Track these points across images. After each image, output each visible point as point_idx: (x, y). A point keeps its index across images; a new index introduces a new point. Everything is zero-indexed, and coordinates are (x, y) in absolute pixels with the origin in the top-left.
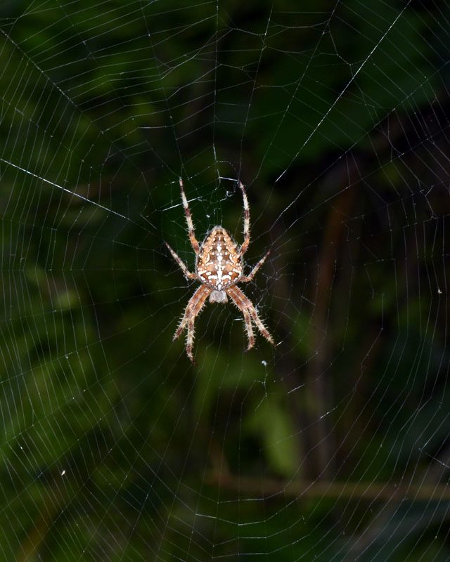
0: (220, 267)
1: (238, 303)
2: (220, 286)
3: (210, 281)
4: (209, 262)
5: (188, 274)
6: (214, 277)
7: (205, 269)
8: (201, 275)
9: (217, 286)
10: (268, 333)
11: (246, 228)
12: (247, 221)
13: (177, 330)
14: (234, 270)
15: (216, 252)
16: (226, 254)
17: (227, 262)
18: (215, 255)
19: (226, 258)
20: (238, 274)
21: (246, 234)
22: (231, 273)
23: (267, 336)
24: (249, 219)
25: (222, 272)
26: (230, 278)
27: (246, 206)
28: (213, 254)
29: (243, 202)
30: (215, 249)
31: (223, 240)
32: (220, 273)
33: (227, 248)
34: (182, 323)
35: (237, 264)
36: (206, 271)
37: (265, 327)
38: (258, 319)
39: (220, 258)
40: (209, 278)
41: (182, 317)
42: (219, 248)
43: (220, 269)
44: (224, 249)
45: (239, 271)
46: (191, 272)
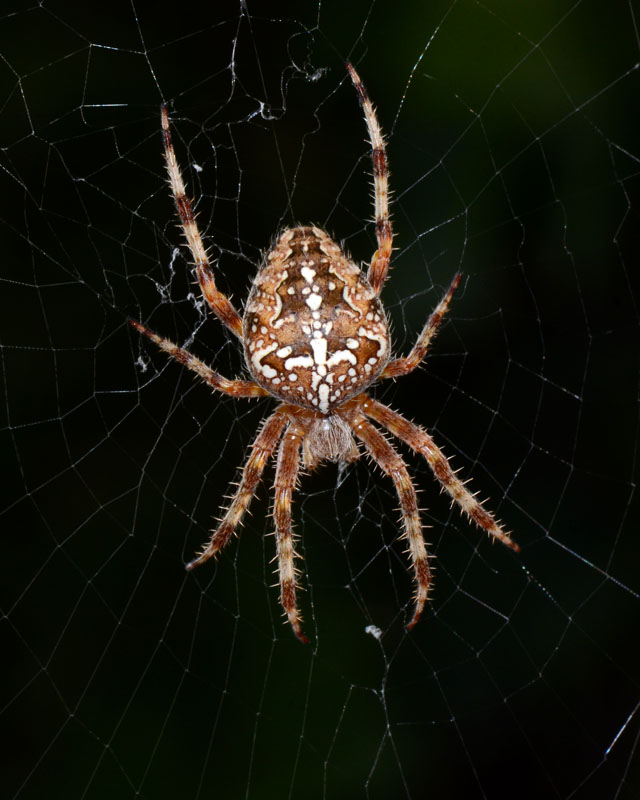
0: (317, 325)
1: (378, 453)
2: (324, 390)
3: (293, 377)
4: (282, 316)
5: (225, 384)
6: (304, 362)
7: (272, 341)
8: (263, 362)
9: (316, 394)
10: (489, 515)
11: (381, 206)
12: (381, 184)
13: (216, 533)
14: (362, 332)
15: (300, 284)
16: (332, 286)
17: (338, 311)
18: (298, 292)
19: (333, 299)
20: (377, 345)
21: (380, 224)
22: (353, 344)
23: (489, 525)
24: (388, 175)
25: (324, 342)
26: (353, 360)
27: (377, 140)
28: (291, 291)
29: (365, 126)
30: (295, 277)
31: (315, 249)
32: (319, 346)
33: (332, 270)
34: (230, 510)
35: (370, 317)
36: (275, 345)
37: (479, 498)
38: (454, 479)
39: (314, 301)
40: (290, 364)
41: (234, 490)
42: (308, 274)
43: (317, 334)
44: (323, 273)
45: (379, 333)
46: (230, 378)
